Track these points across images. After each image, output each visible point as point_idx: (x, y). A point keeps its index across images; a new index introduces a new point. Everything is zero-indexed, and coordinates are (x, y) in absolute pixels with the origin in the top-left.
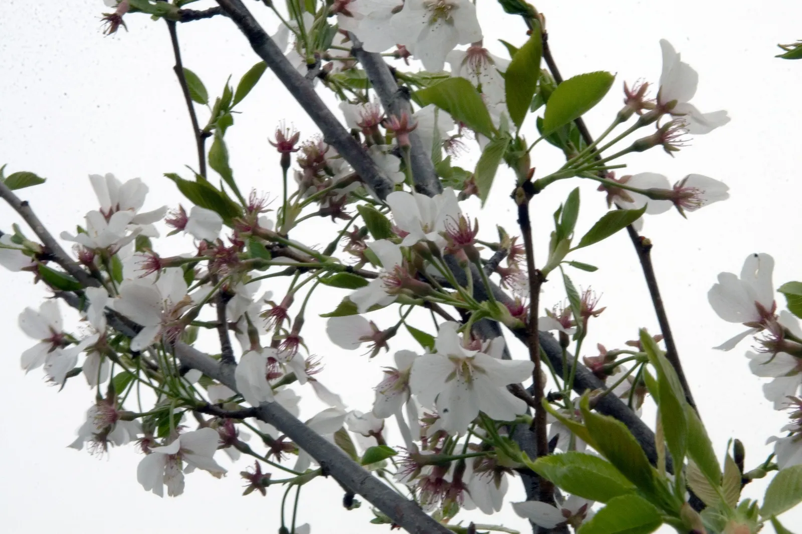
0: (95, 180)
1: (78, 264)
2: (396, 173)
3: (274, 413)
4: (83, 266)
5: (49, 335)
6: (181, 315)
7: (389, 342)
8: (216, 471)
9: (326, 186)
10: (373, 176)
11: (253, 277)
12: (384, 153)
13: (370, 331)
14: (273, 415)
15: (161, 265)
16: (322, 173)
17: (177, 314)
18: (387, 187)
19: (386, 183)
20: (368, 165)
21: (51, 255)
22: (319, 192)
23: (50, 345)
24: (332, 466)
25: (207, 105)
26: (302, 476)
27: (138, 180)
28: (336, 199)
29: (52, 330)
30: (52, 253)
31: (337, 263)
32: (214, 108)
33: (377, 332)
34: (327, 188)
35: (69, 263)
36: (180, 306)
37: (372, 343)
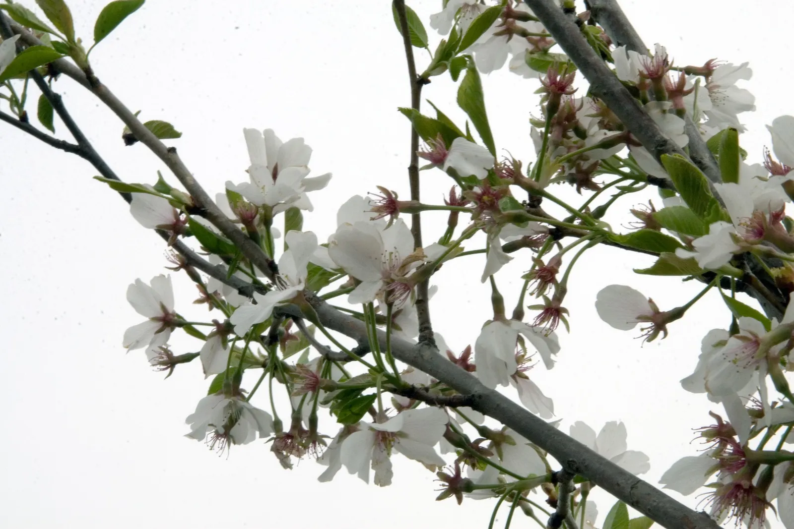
0: (250, 135)
1: (234, 222)
2: (679, 135)
3: (498, 403)
4: (241, 226)
5: (160, 314)
6: (407, 273)
7: (669, 326)
8: (431, 463)
9: (579, 148)
10: (654, 135)
11: (465, 250)
12: (664, 112)
13: (648, 311)
14: (498, 405)
15: (398, 208)
16: (571, 133)
17: (404, 270)
18: (672, 149)
19: (670, 144)
20: (646, 122)
21: (203, 209)
22: (569, 154)
23: (158, 325)
24: (586, 466)
25: (426, 48)
26: (523, 481)
27: (301, 140)
28: (585, 165)
29: (163, 308)
30: (204, 207)
31: (606, 229)
32: (437, 51)
33: (656, 312)
34: (579, 150)
35: (224, 220)
36: (409, 260)
37: (649, 324)
